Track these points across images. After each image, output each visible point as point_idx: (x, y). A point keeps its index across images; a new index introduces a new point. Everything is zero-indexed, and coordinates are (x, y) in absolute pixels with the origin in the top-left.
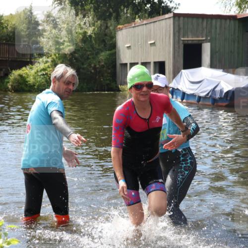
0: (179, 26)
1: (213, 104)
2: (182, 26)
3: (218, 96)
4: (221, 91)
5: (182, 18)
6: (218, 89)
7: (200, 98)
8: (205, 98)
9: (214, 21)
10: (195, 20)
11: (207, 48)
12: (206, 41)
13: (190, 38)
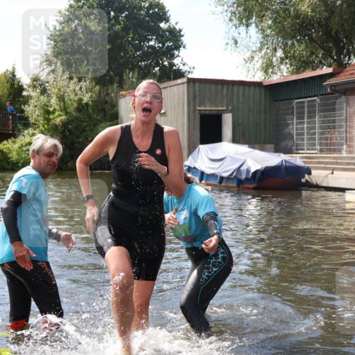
0: (194, 93)
1: (238, 186)
2: (197, 93)
3: (244, 177)
4: (248, 171)
5: (197, 84)
6: (244, 168)
7: (222, 178)
8: (228, 178)
9: (236, 88)
10: (213, 86)
11: (228, 120)
12: (226, 111)
13: (208, 108)
